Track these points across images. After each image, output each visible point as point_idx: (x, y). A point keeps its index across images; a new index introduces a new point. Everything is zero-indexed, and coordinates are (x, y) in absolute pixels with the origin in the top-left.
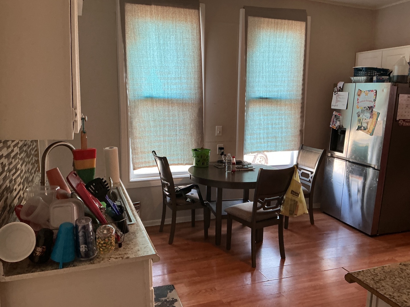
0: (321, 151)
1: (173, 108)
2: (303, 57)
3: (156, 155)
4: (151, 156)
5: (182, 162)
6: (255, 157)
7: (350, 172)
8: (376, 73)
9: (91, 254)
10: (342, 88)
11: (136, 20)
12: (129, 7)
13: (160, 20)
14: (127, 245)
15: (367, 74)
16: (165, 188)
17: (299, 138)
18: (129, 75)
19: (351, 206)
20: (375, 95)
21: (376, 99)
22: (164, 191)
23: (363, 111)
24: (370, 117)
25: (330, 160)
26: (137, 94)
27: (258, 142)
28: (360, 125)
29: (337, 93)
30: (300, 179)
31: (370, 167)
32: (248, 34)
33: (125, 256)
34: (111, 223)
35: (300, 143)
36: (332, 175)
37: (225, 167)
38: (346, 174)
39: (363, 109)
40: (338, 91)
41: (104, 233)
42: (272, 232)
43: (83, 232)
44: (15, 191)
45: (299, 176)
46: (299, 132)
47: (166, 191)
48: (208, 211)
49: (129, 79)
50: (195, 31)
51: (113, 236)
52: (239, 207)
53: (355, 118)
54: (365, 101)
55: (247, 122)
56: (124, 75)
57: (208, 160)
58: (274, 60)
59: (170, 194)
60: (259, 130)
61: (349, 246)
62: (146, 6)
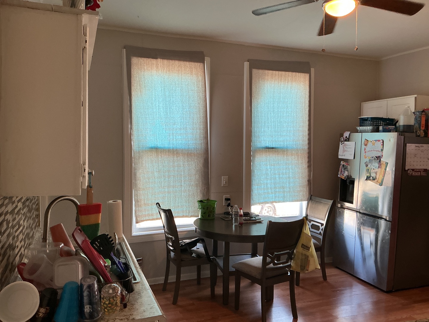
0: (330, 202)
1: (179, 158)
2: (308, 107)
3: (160, 206)
4: (155, 208)
5: (187, 215)
6: (262, 208)
7: (362, 223)
8: (382, 123)
9: (96, 315)
10: (348, 137)
11: (142, 73)
12: (135, 60)
13: (166, 73)
14: (132, 306)
15: (372, 124)
16: (169, 243)
17: (308, 188)
18: (133, 126)
19: (364, 259)
20: (382, 145)
21: (383, 148)
22: (168, 245)
23: (370, 161)
24: (379, 167)
25: (340, 211)
26: (141, 145)
27: (265, 193)
28: (368, 175)
29: (343, 142)
30: (310, 231)
31: (381, 218)
32: (252, 86)
33: (130, 317)
34: (116, 282)
35: (308, 193)
36: (343, 227)
37: (232, 219)
38: (357, 225)
39: (371, 159)
40: (344, 141)
41: (109, 292)
42: (282, 290)
43: (88, 291)
44: (17, 248)
45: (309, 228)
46: (307, 182)
47: (170, 245)
48: (214, 266)
49: (134, 131)
50: (201, 84)
51: (118, 296)
52: (248, 263)
53: (364, 168)
54: (372, 151)
55: (254, 172)
56: (129, 126)
57: (214, 212)
58: (279, 111)
59: (175, 249)
60: (266, 180)
61: (364, 303)
62: (152, 60)
